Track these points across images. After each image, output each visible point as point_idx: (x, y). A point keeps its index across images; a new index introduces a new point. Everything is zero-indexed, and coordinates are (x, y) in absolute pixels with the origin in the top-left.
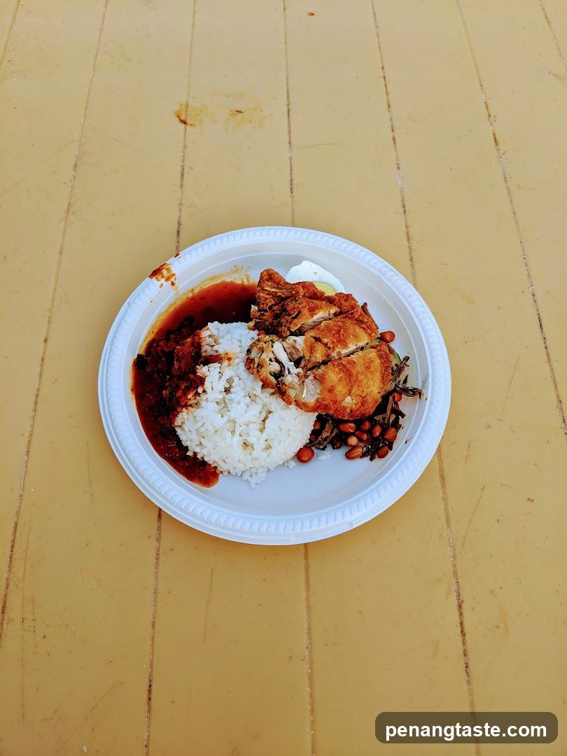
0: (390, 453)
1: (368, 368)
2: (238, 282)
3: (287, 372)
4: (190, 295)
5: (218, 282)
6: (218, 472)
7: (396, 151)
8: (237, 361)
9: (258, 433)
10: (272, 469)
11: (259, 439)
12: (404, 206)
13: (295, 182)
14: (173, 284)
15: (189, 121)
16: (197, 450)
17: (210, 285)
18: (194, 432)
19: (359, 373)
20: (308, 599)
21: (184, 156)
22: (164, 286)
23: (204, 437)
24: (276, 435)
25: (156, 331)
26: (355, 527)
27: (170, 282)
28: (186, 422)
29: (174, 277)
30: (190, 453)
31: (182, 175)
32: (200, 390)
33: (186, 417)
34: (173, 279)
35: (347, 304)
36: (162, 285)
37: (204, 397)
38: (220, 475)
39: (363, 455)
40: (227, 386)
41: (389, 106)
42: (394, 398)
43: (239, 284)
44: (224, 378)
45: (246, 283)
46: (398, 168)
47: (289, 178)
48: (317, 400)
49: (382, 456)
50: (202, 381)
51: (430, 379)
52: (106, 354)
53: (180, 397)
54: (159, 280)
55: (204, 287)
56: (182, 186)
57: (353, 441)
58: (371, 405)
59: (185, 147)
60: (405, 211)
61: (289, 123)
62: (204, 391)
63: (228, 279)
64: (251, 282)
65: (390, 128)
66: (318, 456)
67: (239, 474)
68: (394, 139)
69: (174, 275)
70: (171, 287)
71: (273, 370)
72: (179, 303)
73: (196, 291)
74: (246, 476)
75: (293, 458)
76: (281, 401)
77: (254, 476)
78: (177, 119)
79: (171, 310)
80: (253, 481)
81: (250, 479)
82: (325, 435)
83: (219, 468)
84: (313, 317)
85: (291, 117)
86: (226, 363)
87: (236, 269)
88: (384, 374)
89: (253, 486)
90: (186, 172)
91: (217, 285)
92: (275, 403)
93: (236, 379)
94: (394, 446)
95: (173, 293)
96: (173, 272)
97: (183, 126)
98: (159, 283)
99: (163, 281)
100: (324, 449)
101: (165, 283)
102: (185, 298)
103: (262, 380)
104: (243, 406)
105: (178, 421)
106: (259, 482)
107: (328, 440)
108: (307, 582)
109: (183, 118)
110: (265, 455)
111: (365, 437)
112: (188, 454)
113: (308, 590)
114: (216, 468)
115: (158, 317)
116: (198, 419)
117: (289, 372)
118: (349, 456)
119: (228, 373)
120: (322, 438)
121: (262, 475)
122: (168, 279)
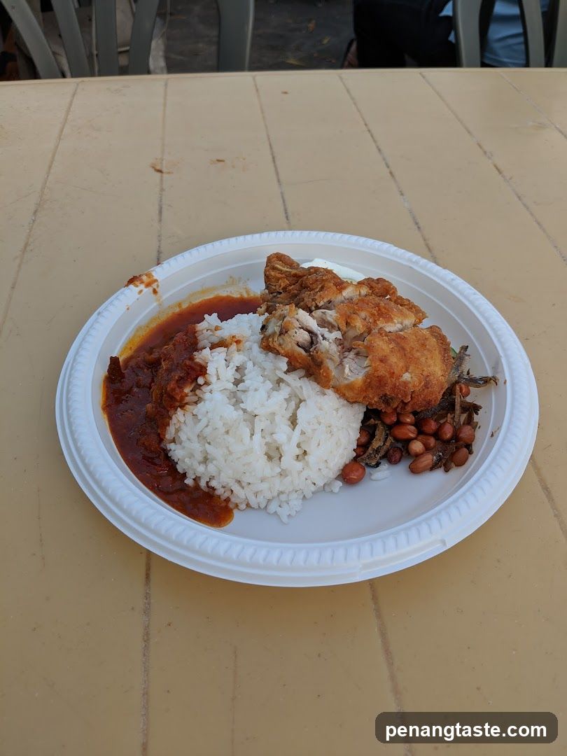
0: (471, 457)
1: (423, 345)
2: (236, 295)
3: (321, 338)
4: (177, 310)
5: (211, 296)
6: (231, 506)
7: (396, 181)
8: (248, 344)
9: (288, 429)
10: (309, 495)
11: (289, 439)
12: (417, 224)
13: (289, 211)
14: (155, 292)
15: (164, 170)
16: (201, 469)
17: (200, 300)
18: (195, 439)
19: (413, 349)
20: (393, 678)
21: (161, 197)
22: (143, 293)
23: (209, 443)
24: (314, 430)
25: (134, 348)
26: (449, 546)
27: (150, 290)
28: (183, 427)
29: (156, 283)
30: (189, 481)
31: (160, 212)
32: (201, 381)
33: (182, 419)
34: (154, 286)
35: (380, 286)
36: (141, 292)
37: (205, 389)
38: (235, 512)
39: (433, 468)
40: (238, 376)
41: (379, 150)
42: (461, 389)
43: (237, 299)
44: (233, 365)
45: (245, 296)
46: (402, 194)
47: (282, 208)
48: (367, 376)
49: (461, 464)
50: (202, 370)
51: (504, 361)
52: (65, 373)
53: (173, 390)
54: (137, 286)
55: (194, 303)
56: (160, 220)
57: (417, 446)
58: (436, 389)
59: (162, 190)
60: (419, 228)
61: (275, 166)
62: (207, 383)
63: (224, 293)
64: (252, 295)
65: (385, 165)
66: (371, 474)
67: (263, 506)
68: (391, 173)
69: (156, 281)
70: (152, 295)
71: (300, 340)
72: (164, 318)
73: (185, 306)
74: (273, 507)
75: (337, 478)
76: (315, 385)
77: (285, 505)
78: (153, 170)
79: (154, 325)
80: (284, 512)
81: (279, 510)
82: (376, 444)
83: (233, 499)
84: (341, 292)
85: (278, 163)
86: (234, 347)
87: (233, 281)
88: (445, 357)
89: (285, 519)
90: (165, 207)
91: (210, 300)
92: (308, 388)
93: (250, 365)
94: (474, 448)
95: (155, 304)
96: (155, 278)
97: (159, 174)
98: (138, 289)
99: (142, 287)
100: (378, 465)
101: (145, 290)
102: (170, 313)
103: (286, 356)
104: (262, 393)
105: (170, 432)
106: (293, 513)
107: (382, 453)
108: (387, 652)
109: (158, 168)
110: (299, 465)
111: (432, 441)
112: (186, 481)
113: (390, 664)
114: (228, 500)
115: (137, 331)
116: (200, 417)
117: (324, 338)
118: (414, 471)
119: (238, 359)
120: (374, 450)
121: (296, 502)
122: (148, 285)
